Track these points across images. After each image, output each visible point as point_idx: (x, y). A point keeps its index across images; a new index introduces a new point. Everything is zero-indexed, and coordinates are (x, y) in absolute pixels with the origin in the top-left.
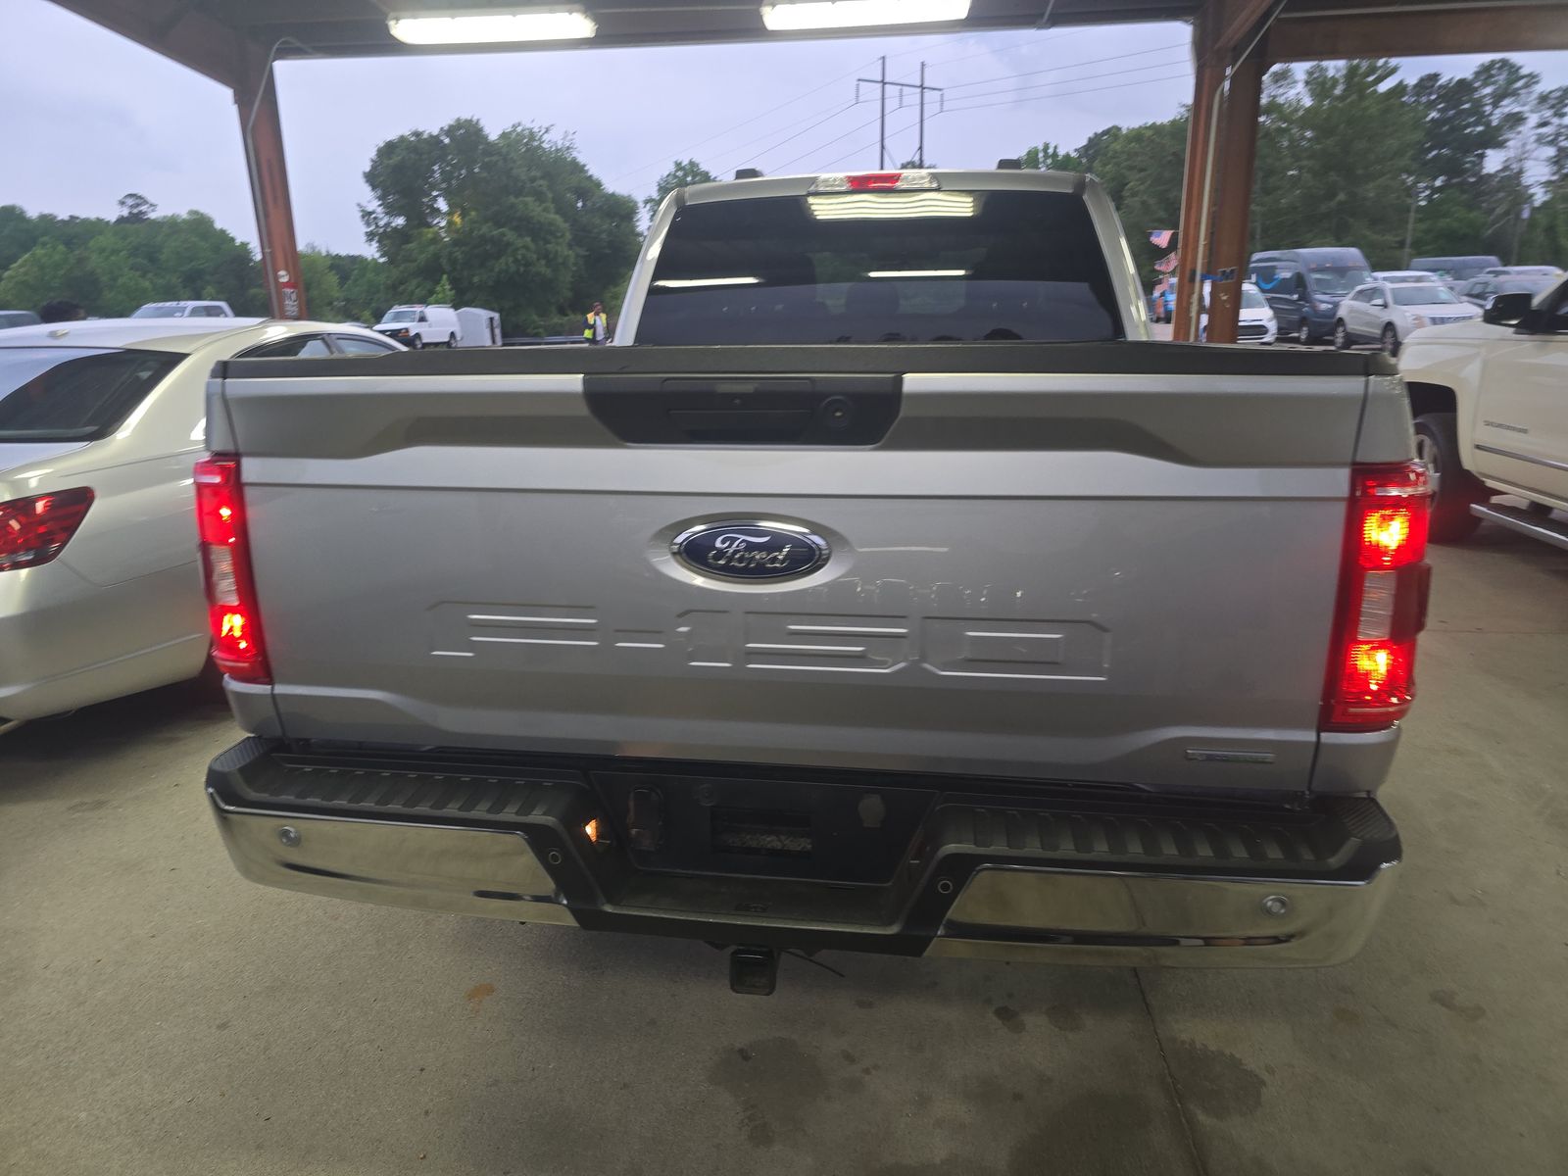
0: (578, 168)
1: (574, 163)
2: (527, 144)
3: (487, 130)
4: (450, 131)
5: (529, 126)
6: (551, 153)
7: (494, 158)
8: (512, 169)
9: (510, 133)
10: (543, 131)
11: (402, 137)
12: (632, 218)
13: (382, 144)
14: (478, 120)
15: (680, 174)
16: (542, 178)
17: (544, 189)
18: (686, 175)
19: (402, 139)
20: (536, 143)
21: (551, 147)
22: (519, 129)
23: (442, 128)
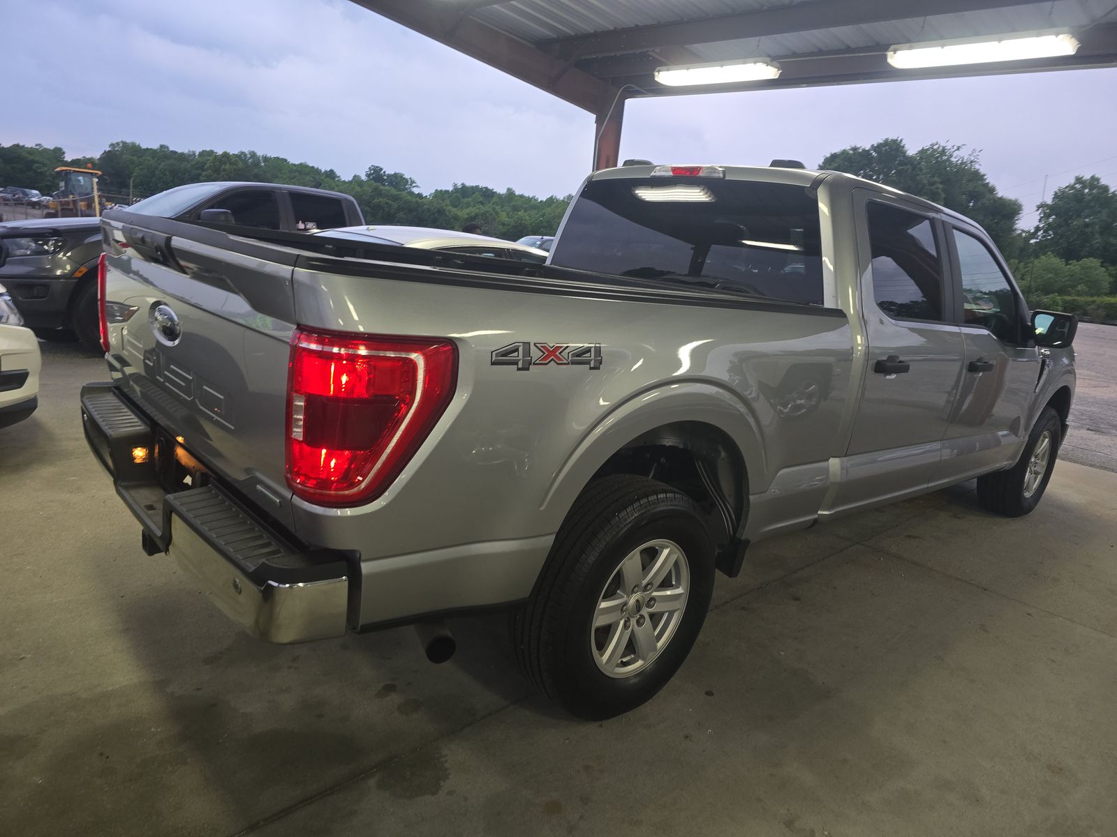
0: (977, 176)
1: (976, 173)
2: (938, 158)
3: (907, 147)
4: (877, 148)
5: (943, 144)
6: (957, 165)
7: (905, 167)
8: (918, 175)
9: (928, 149)
10: (956, 148)
11: (844, 150)
12: (1014, 217)
13: (828, 155)
14: (901, 140)
15: (1078, 186)
16: (941, 183)
17: (940, 191)
18: (1084, 187)
19: (844, 152)
20: (945, 158)
21: (957, 161)
22: (935, 147)
23: (873, 145)
